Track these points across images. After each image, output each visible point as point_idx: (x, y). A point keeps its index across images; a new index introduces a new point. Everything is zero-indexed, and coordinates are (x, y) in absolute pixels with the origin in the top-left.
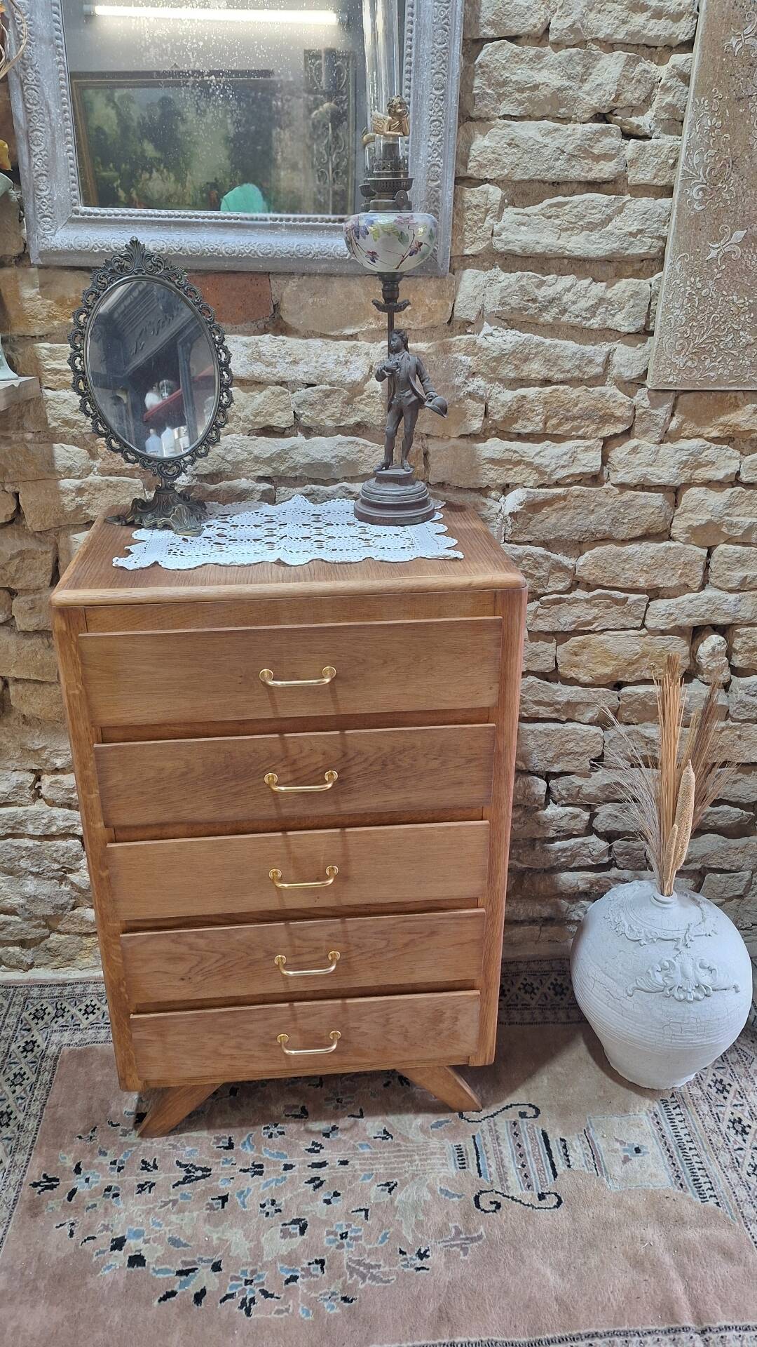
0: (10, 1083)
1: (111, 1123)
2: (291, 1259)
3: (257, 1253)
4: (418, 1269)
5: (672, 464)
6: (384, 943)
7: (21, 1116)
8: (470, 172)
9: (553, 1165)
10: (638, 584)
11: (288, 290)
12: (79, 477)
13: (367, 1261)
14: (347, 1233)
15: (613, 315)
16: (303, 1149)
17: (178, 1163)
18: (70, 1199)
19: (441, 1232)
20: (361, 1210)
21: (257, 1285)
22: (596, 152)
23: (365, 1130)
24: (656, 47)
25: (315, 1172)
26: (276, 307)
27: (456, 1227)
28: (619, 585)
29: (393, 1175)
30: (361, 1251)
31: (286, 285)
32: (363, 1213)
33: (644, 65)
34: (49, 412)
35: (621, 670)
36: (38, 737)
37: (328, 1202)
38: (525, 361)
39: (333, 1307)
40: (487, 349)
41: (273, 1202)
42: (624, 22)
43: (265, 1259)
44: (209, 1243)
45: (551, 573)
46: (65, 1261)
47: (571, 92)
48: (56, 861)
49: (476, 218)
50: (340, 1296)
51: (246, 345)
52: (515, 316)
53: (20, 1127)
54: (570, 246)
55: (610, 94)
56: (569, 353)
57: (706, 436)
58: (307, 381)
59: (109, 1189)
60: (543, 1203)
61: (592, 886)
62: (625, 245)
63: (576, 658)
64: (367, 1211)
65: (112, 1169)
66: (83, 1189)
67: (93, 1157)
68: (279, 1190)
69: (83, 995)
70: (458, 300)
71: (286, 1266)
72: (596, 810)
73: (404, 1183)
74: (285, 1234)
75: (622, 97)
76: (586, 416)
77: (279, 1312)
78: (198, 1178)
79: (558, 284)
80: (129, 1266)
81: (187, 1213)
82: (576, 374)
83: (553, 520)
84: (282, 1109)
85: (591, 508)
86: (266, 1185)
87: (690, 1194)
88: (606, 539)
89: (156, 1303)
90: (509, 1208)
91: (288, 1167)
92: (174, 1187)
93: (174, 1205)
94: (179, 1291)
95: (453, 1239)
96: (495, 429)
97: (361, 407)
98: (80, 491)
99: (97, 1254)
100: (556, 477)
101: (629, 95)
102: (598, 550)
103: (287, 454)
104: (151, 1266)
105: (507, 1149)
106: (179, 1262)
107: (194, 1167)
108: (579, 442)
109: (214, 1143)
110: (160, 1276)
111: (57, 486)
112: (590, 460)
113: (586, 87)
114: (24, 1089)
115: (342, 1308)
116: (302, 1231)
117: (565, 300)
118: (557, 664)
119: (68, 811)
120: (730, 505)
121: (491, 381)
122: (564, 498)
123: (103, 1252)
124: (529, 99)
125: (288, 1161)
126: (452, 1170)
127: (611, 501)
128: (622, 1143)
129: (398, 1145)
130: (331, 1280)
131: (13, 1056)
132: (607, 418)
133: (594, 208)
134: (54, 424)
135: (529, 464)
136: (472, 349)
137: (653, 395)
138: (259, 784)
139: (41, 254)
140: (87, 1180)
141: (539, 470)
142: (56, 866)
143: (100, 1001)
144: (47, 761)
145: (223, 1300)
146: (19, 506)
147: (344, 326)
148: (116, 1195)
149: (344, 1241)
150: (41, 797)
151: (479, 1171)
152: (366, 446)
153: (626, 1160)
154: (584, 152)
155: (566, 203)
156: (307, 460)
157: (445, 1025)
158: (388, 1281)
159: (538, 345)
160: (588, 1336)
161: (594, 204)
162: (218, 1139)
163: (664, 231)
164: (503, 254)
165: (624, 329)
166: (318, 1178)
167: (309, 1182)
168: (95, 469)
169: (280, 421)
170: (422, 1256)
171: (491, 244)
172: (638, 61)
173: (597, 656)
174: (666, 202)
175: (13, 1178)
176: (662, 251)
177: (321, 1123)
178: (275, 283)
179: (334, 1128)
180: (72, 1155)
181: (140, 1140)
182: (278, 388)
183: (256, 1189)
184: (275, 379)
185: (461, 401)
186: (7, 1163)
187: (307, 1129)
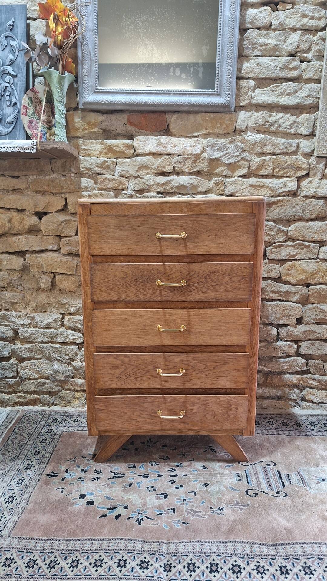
0: (40, 442)
1: (82, 457)
2: (160, 507)
3: (144, 504)
4: (219, 514)
5: (326, 187)
6: (204, 366)
7: (44, 453)
8: (242, 75)
9: (283, 483)
10: (314, 239)
11: (173, 119)
12: (90, 191)
13: (195, 510)
14: (186, 500)
15: (300, 128)
16: (167, 470)
17: (111, 471)
19: (229, 502)
20: (192, 492)
21: (144, 515)
22: (290, 67)
23: (195, 465)
24: (312, 30)
25: (172, 478)
26: (168, 126)
27: (237, 501)
28: (306, 239)
29: (208, 481)
30: (192, 506)
31: (172, 117)
32: (194, 493)
33: (307, 36)
34: (81, 165)
35: (309, 277)
36: (65, 298)
37: (177, 488)
38: (265, 145)
39: (178, 526)
40: (249, 141)
41: (152, 487)
42: (300, 21)
43: (148, 507)
44: (123, 499)
45: (277, 234)
46: (58, 501)
47: (280, 46)
48: (67, 355)
49: (245, 91)
50: (182, 522)
51: (156, 140)
52: (260, 128)
54: (282, 101)
55: (295, 46)
56: (282, 142)
58: (178, 153)
59: (80, 478)
60: (278, 495)
61: (299, 382)
62: (303, 101)
63: (289, 272)
64: (195, 493)
65: (81, 472)
66: (68, 477)
67: (74, 467)
68: (155, 483)
69: (74, 416)
70: (238, 122)
71: (157, 510)
72: (300, 344)
73: (212, 484)
74: (158, 498)
75: (300, 47)
76: (290, 167)
77: (153, 524)
78: (119, 477)
79: (276, 116)
80: (87, 504)
81: (113, 488)
82: (286, 150)
83: (277, 210)
84: (158, 456)
85: (294, 205)
86: (150, 481)
88: (300, 219)
89: (98, 518)
90: (261, 496)
91: (159, 476)
92: (108, 479)
93: (108, 485)
94: (109, 515)
95: (235, 505)
96: (253, 174)
97: (200, 164)
98: (90, 196)
99: (73, 499)
100: (278, 192)
101: (302, 46)
102: (297, 224)
103: (169, 182)
104: (96, 505)
105: (261, 476)
106: (109, 505)
107: (118, 473)
108: (288, 179)
109: (127, 466)
110: (100, 509)
112: (292, 186)
113: (286, 44)
114: (46, 444)
115: (183, 526)
116: (165, 497)
117: (280, 122)
118: (280, 274)
119: (74, 332)
121: (251, 154)
122: (282, 201)
123: (76, 499)
124: (265, 49)
125: (160, 474)
126: (235, 481)
127: (301, 203)
128: (316, 477)
129: (210, 471)
130: (178, 516)
131: (42, 434)
132: (298, 169)
133: (290, 87)
134: (82, 170)
135: (267, 187)
136: (243, 141)
137: (317, 159)
138: (154, 285)
139: (84, 104)
140: (71, 475)
141: (272, 189)
142: (67, 357)
143: (81, 418)
144: (68, 309)
145: (128, 519)
146: (66, 202)
147: (193, 132)
148: (83, 481)
149: (184, 502)
150: (64, 326)
151: (248, 482)
152: (201, 180)
153: (318, 483)
154: (286, 67)
155: (280, 86)
156: (176, 185)
157: (232, 412)
158: (205, 517)
159: (270, 139)
160: (301, 543)
161: (290, 86)
162: (129, 465)
163: (318, 95)
164: (255, 105)
165: (304, 133)
166: (173, 480)
167: (169, 481)
168: (96, 188)
169: (168, 169)
170: (221, 510)
171: (251, 101)
172: (305, 34)
173: (298, 271)
174: (319, 85)
175: (39, 472)
176: (318, 102)
177: (175, 462)
178: (168, 116)
179: (181, 464)
180: (65, 466)
181: (94, 463)
182: (168, 156)
183: (145, 482)
184: (166, 153)
185: (239, 161)
186: (37, 467)
187: (168, 465)
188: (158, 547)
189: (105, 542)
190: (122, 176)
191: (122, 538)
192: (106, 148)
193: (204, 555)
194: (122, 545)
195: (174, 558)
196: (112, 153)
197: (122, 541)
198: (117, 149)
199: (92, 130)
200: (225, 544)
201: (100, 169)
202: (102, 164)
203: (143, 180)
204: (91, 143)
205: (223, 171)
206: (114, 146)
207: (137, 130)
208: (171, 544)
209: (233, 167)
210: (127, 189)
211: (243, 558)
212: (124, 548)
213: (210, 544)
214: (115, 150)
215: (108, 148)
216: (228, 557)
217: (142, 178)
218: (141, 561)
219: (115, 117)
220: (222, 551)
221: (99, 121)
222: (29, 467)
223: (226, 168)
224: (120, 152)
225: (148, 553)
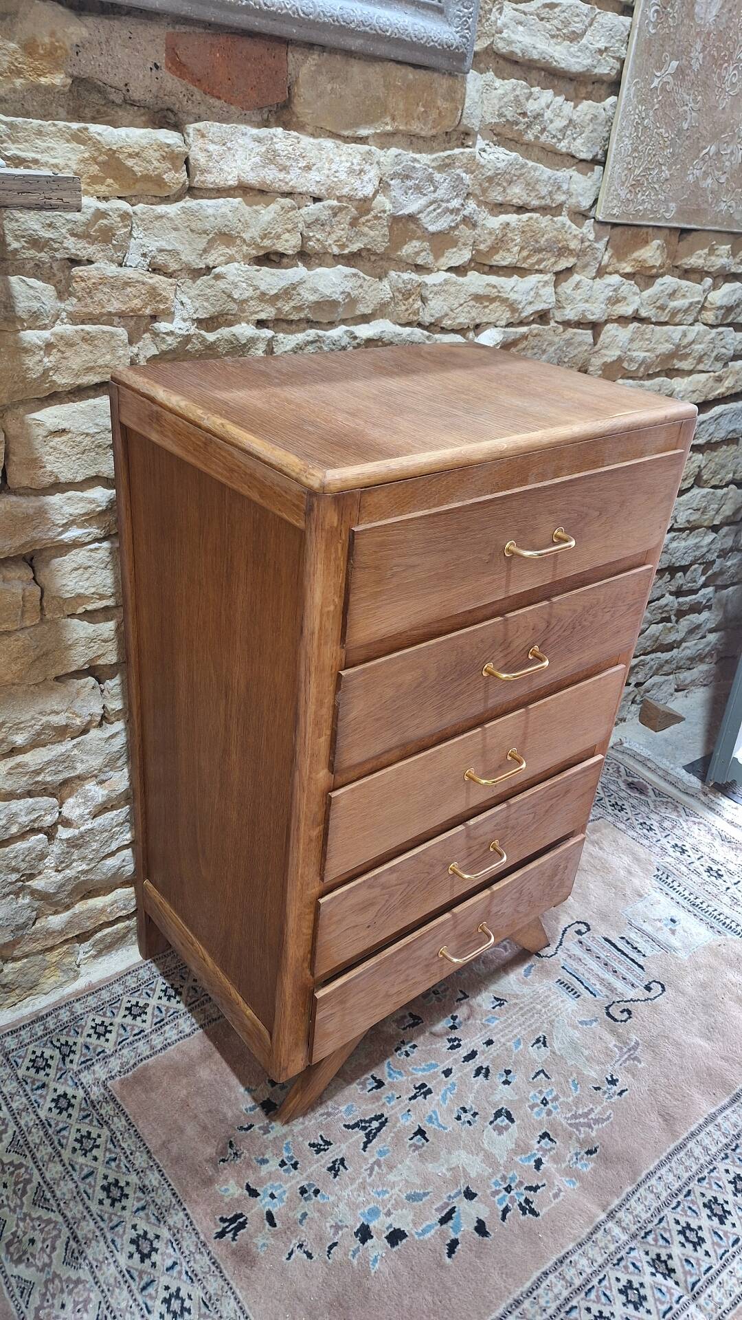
0: (79, 1152)
1: (241, 1128)
2: (521, 1148)
3: (489, 1158)
4: (620, 1094)
5: (601, 299)
7: (133, 1178)
9: (634, 961)
11: (305, 70)
12: (47, 327)
13: (580, 1112)
14: (544, 1099)
15: (576, 140)
16: (445, 1050)
17: (347, 1127)
18: (273, 1224)
19: (609, 1056)
20: (538, 1074)
21: (518, 1186)
23: (480, 1006)
25: (474, 1064)
26: (290, 92)
27: (615, 1046)
29: (538, 1029)
30: (569, 1106)
31: (304, 62)
32: (542, 1075)
37: (506, 1082)
38: (511, 183)
39: (586, 1165)
40: (483, 166)
41: (464, 1110)
43: (502, 1162)
44: (443, 1178)
46: (326, 1283)
48: (14, 870)
50: (583, 1153)
51: (259, 140)
52: (508, 131)
53: (143, 1189)
54: (556, 55)
56: (545, 176)
57: (621, 271)
59: (303, 1191)
60: (652, 995)
62: (595, 62)
64: (542, 1071)
65: (286, 1171)
66: (276, 1208)
67: (255, 1170)
68: (459, 1096)
69: (76, 1019)
70: (466, 105)
71: (523, 1156)
73: (549, 1033)
74: (500, 1130)
76: (549, 247)
77: (554, 1196)
78: (378, 1129)
79: (540, 99)
80: (393, 1246)
81: (399, 1166)
82: (548, 201)
84: (394, 1026)
86: (444, 1098)
87: (729, 936)
89: (448, 1260)
90: (640, 1009)
91: (447, 1073)
92: (364, 1149)
94: (458, 1236)
95: (621, 1057)
96: (478, 260)
97: (366, 229)
98: (49, 347)
99: (354, 1256)
100: (524, 315)
103: (294, 289)
104: (413, 1232)
105: (593, 965)
106: (434, 1211)
107: (366, 1122)
108: (538, 277)
109: (362, 1089)
110: (428, 1235)
111: (18, 341)
112: (546, 296)
114: (106, 1149)
115: (592, 1160)
116: (510, 1119)
117: (546, 118)
120: (632, 340)
121: (480, 204)
122: (527, 337)
123: (357, 1250)
125: (442, 1068)
126: (572, 1002)
127: (556, 339)
128: (659, 920)
129: (516, 1004)
130: (566, 1143)
131: (52, 1123)
132: (564, 251)
133: (578, 15)
134: (15, 245)
135: (504, 300)
136: (472, 166)
137: (597, 227)
138: (477, 678)
140: (272, 1196)
141: (512, 307)
143: (104, 1015)
145: (504, 1218)
147: (356, 124)
148: (317, 1192)
149: (550, 1106)
151: (591, 992)
152: (365, 280)
153: (673, 932)
155: (557, 5)
156: (313, 298)
158: (609, 1117)
159: (523, 166)
161: (578, 11)
162: (364, 1084)
163: (624, 52)
164: (501, 56)
165: (583, 156)
166: (481, 1068)
167: (477, 1075)
168: (64, 314)
169: (287, 245)
170: (613, 1082)
171: (493, 42)
174: (627, 20)
175: (189, 1243)
176: (620, 73)
177: (439, 1021)
178: (294, 57)
179: (454, 1018)
180: (232, 1182)
181: (286, 1129)
182: (287, 202)
183: (439, 1107)
184: (286, 189)
185: (456, 227)
186: (165, 1234)
187: (433, 1034)
188: (609, 1237)
189: (526, 1304)
190: (155, 269)
191: (543, 1270)
192: (94, 159)
193: (681, 1197)
194: (559, 1286)
195: (650, 1238)
196: (115, 179)
197: (551, 1277)
198: (138, 167)
199: (43, 80)
200: (685, 1150)
201: (82, 244)
202: (88, 224)
203: (221, 284)
204: (40, 133)
205: (417, 254)
206: (130, 156)
207: (198, 96)
208: (618, 1215)
209: (441, 241)
210: (169, 315)
211: (727, 1157)
212: (570, 1290)
213: (668, 1166)
214: (130, 170)
215: (103, 158)
216: (712, 1171)
217: (218, 277)
218: (620, 1291)
219: (125, 33)
220: (695, 1168)
221: (68, 44)
222: (143, 1247)
223: (426, 244)
224: (146, 178)
225: (611, 1265)
